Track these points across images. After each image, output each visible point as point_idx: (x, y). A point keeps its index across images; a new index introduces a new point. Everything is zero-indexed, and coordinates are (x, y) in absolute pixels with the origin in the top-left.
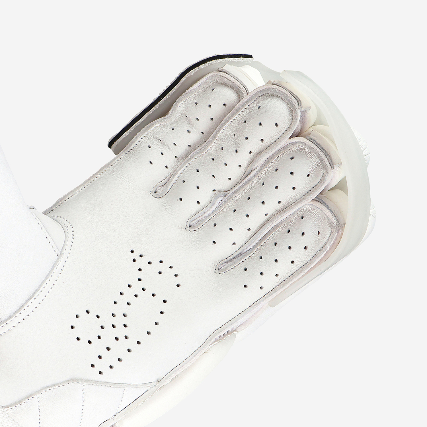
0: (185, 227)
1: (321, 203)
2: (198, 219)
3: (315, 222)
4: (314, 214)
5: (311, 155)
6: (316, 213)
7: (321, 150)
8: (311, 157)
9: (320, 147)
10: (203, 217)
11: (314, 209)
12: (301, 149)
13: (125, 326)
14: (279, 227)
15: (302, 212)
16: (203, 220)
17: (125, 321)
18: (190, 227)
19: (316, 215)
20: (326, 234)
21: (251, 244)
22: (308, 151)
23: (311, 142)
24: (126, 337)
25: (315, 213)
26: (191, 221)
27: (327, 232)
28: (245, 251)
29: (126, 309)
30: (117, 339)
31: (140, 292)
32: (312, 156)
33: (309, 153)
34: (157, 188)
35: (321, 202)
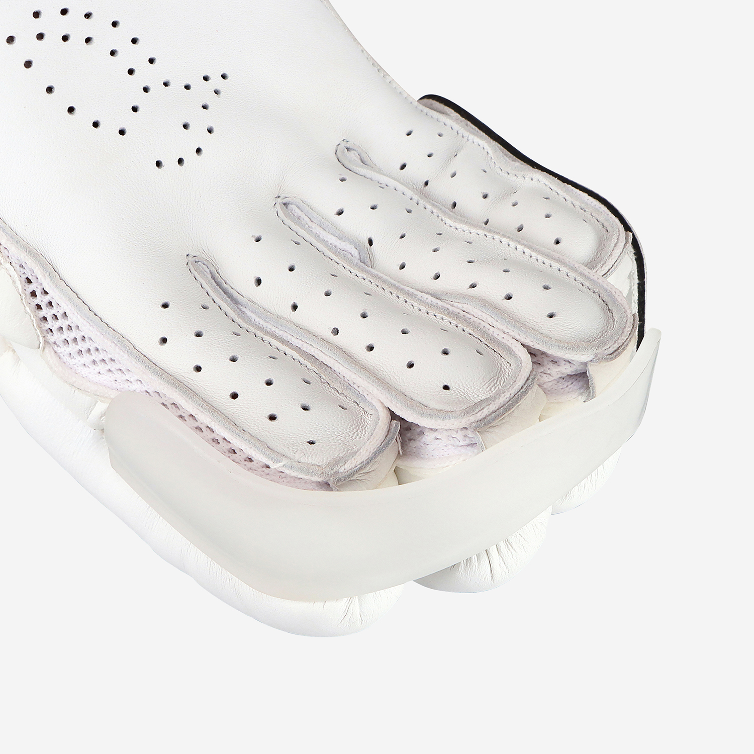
0: (282, 196)
1: (386, 436)
2: (303, 216)
3: (336, 433)
4: (355, 430)
5: (496, 385)
6: (358, 435)
7: (512, 395)
8: (491, 386)
9: (519, 393)
10: (310, 224)
11: (366, 429)
12: (503, 369)
13: (65, 38)
14: (314, 365)
15: (355, 408)
16: (302, 226)
17: (77, 40)
18: (284, 204)
19: (353, 434)
20: (314, 457)
21: (260, 317)
22: (503, 381)
23: (528, 379)
24: (40, 36)
25: (359, 431)
26: (297, 204)
27: (319, 457)
28: (244, 309)
29: (101, 46)
30: (36, 15)
31: (139, 80)
32: (493, 389)
33: (498, 383)
34: (355, 150)
35: (388, 436)
